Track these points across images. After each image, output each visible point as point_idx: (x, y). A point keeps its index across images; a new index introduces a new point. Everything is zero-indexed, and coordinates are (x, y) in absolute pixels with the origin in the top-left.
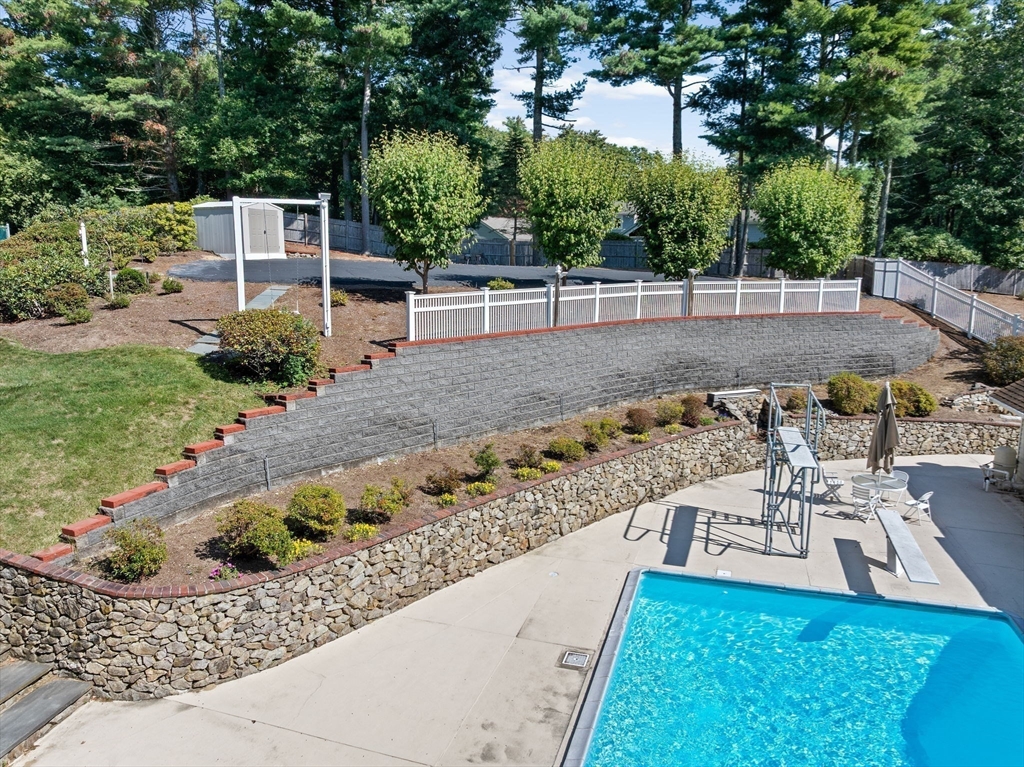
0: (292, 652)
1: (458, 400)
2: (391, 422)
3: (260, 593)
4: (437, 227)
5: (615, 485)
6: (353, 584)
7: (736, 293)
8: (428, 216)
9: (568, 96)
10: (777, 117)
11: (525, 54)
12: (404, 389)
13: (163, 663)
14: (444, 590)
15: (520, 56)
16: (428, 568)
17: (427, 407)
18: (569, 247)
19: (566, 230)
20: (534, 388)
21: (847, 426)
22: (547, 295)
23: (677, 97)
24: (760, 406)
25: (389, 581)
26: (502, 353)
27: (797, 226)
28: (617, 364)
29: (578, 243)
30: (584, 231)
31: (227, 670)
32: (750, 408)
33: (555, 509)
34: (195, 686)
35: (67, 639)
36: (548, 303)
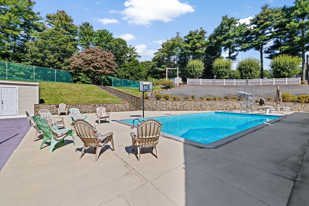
0: (161, 110)
1: (194, 93)
2: (182, 94)
3: (158, 102)
4: (196, 72)
5: (218, 105)
6: (169, 105)
7: (260, 82)
8: (194, 71)
9: (235, 56)
10: (284, 49)
11: (225, 50)
12: (185, 90)
13: (147, 107)
14: (183, 111)
15: (224, 50)
16: (181, 107)
17: (188, 93)
18: (221, 75)
19: (220, 72)
20: (209, 94)
21: (285, 104)
22: (213, 80)
23: (261, 52)
24: (260, 100)
25: (175, 107)
26: (202, 88)
27: (279, 68)
28: (228, 92)
29: (222, 74)
30: (223, 72)
31: (153, 110)
32: (257, 100)
33: (204, 106)
34: (150, 110)
35: (140, 104)
36: (213, 82)
